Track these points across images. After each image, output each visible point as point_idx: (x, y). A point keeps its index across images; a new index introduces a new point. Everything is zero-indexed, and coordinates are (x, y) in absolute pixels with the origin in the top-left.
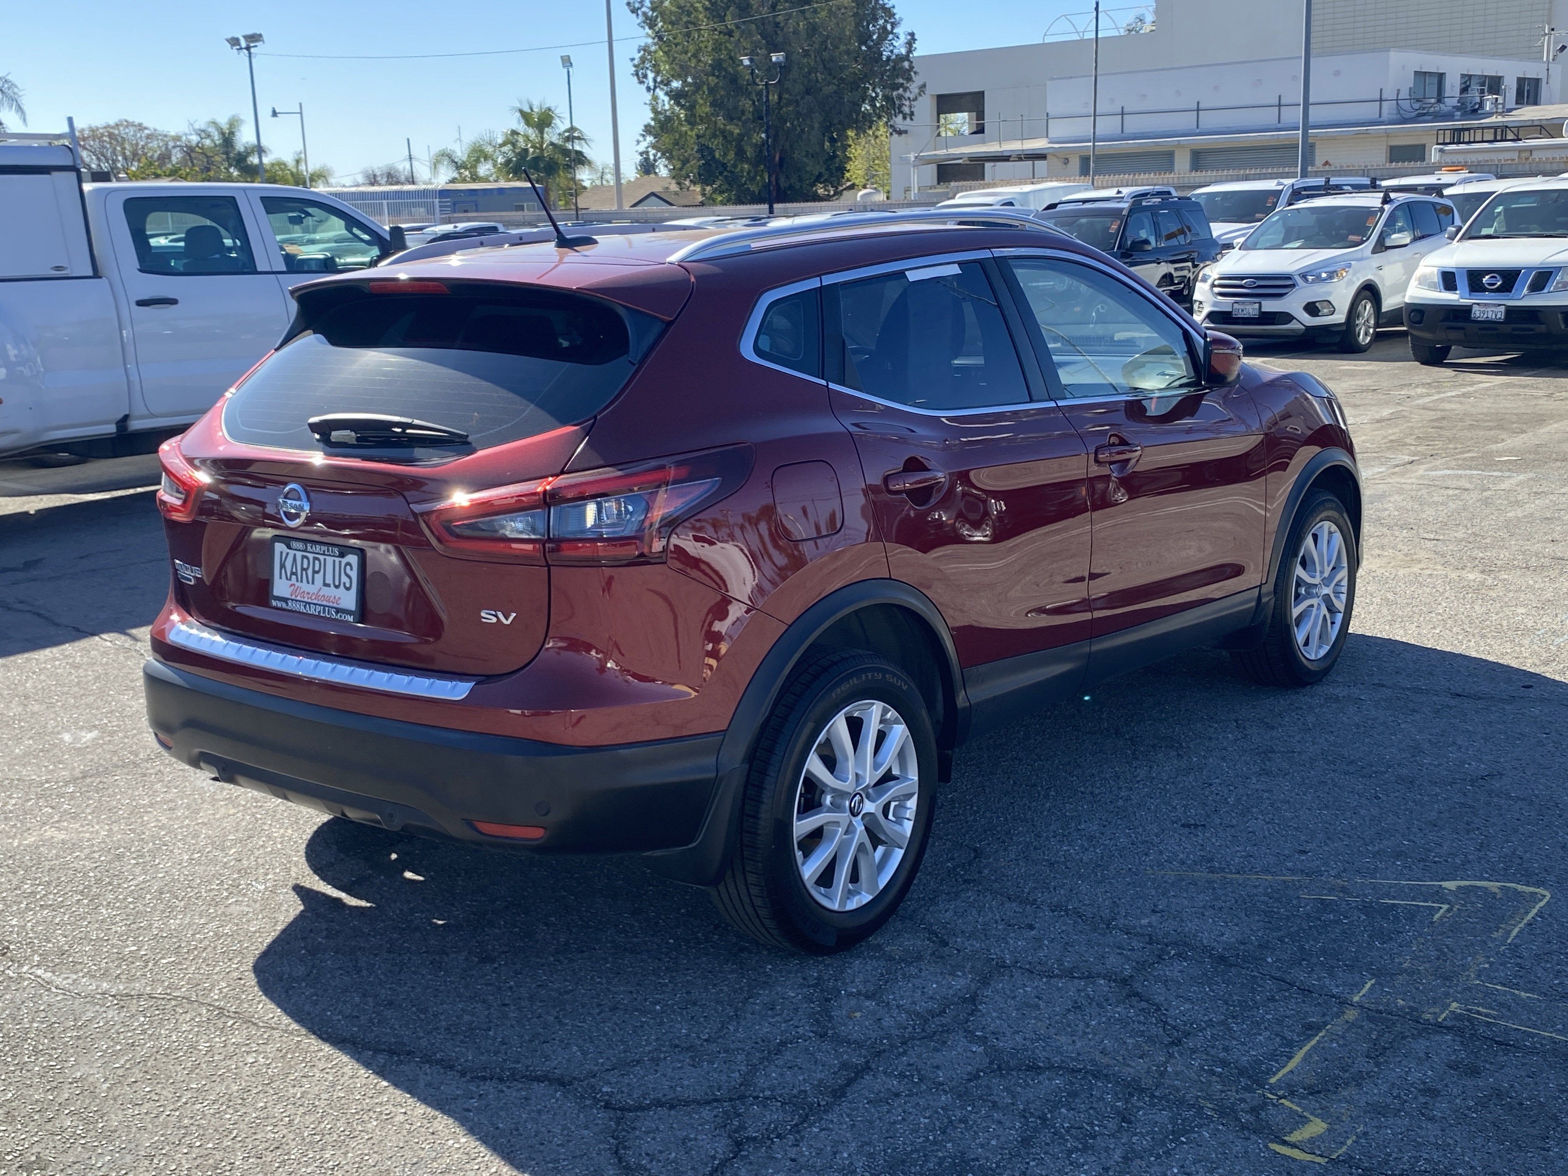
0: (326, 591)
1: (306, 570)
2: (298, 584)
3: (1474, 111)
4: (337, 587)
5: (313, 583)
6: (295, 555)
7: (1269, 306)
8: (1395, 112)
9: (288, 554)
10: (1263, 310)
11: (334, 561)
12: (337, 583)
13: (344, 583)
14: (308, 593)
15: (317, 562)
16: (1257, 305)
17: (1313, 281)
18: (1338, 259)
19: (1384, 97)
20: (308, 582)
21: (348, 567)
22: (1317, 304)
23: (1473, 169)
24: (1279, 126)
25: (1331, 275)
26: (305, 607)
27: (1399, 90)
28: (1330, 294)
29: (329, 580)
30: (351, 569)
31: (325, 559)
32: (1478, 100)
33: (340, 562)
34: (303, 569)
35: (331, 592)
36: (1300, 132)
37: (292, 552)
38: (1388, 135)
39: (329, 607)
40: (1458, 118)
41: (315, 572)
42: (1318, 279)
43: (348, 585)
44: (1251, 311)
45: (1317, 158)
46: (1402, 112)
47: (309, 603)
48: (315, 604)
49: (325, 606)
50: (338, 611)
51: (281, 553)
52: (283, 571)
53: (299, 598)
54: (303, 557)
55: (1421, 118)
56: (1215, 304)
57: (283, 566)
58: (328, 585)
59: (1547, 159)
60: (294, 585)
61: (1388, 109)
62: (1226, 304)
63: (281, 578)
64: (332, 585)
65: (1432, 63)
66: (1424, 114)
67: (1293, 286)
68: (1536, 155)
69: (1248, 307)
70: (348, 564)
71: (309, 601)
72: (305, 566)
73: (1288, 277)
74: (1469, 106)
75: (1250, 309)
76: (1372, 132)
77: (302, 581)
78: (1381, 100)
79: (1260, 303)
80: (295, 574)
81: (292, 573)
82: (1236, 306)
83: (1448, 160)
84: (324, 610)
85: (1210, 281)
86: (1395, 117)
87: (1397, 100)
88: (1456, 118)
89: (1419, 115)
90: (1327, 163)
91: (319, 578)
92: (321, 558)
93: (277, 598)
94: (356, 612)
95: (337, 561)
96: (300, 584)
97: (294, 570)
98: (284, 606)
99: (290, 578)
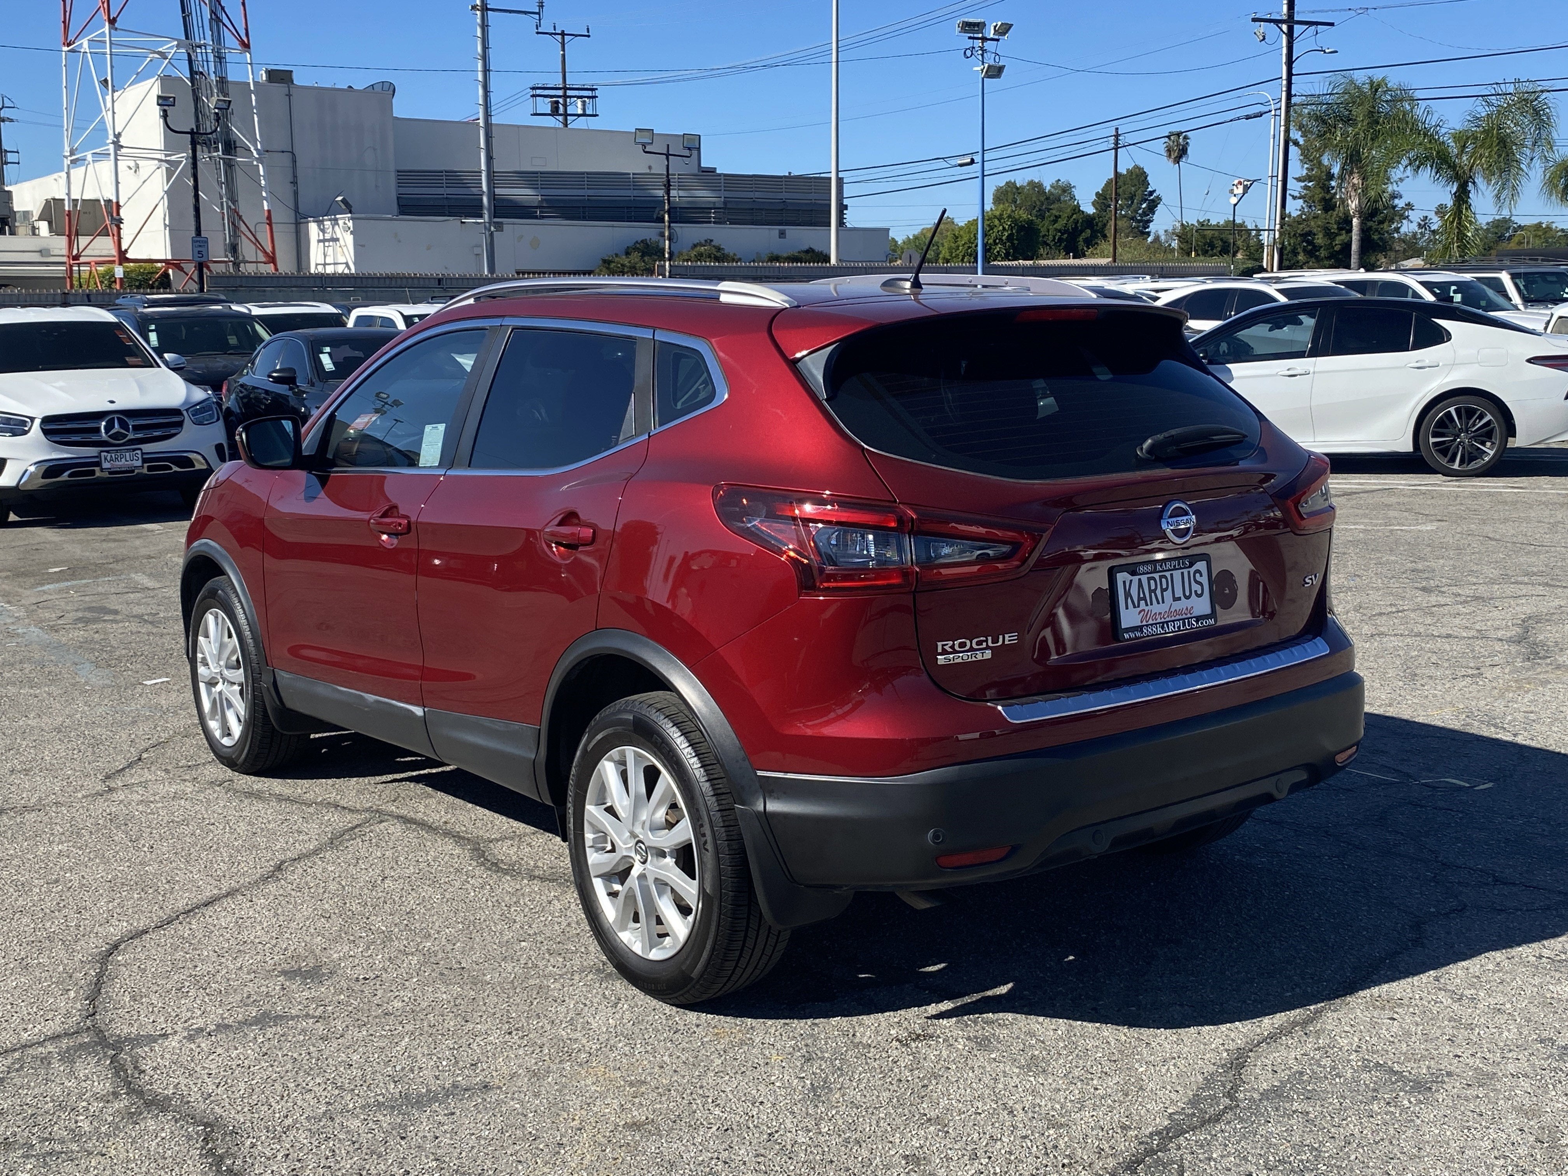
0: (1177, 605)
1: (1155, 591)
2: (1147, 609)
4: (1187, 598)
5: (1163, 602)
6: (1140, 580)
9: (1131, 581)
11: (1182, 573)
12: (1187, 594)
13: (1196, 591)
14: (1160, 613)
15: (1164, 580)
20: (1158, 603)
21: (1198, 575)
26: (1163, 628)
29: (1179, 593)
30: (1201, 576)
31: (1172, 575)
33: (1189, 572)
34: (1151, 591)
35: (1183, 604)
37: (1136, 579)
39: (1188, 618)
41: (1163, 590)
43: (1199, 592)
47: (1167, 622)
48: (1173, 621)
49: (1183, 619)
50: (1198, 619)
51: (1124, 582)
52: (1129, 600)
53: (1150, 622)
54: (1149, 579)
57: (1128, 595)
58: (1179, 599)
60: (1144, 610)
63: (1127, 608)
64: (1183, 598)
70: (1198, 571)
71: (1163, 620)
72: (1153, 587)
77: (1151, 604)
80: (1144, 599)
81: (1139, 599)
84: (1184, 625)
91: (1168, 594)
92: (1168, 574)
93: (1128, 630)
94: (1213, 615)
95: (1185, 571)
96: (1150, 607)
97: (1142, 596)
98: (1138, 634)
99: (1139, 606)
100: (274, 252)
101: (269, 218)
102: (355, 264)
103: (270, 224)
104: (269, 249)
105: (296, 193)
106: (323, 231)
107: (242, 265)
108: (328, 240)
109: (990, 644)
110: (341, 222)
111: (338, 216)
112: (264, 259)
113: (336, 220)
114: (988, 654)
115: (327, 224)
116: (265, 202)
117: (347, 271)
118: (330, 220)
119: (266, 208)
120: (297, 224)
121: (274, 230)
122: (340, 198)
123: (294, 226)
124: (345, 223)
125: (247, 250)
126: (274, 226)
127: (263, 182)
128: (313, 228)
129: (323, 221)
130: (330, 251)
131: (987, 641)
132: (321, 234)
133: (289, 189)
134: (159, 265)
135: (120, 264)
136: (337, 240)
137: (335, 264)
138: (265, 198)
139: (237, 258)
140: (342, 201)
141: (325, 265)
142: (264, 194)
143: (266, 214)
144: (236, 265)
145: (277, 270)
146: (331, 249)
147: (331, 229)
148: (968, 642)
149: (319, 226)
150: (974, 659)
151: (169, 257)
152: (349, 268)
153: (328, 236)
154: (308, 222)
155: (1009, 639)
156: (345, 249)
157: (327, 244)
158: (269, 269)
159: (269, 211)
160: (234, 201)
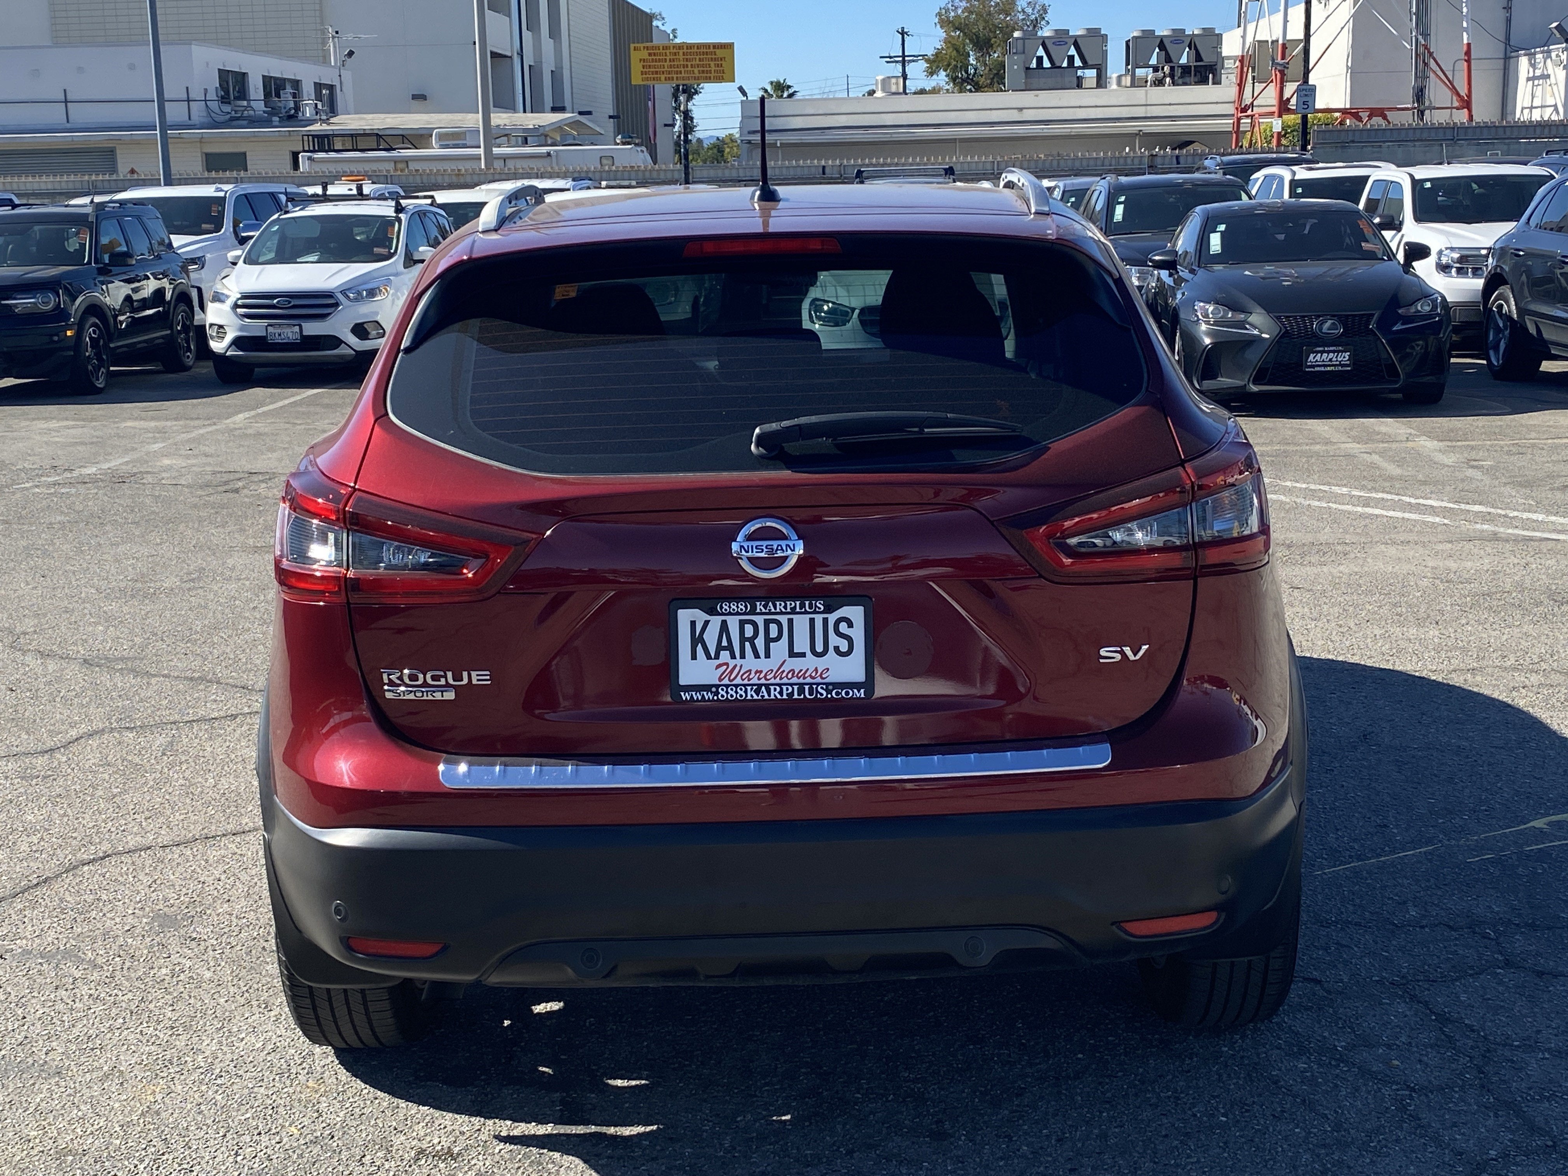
0: (796, 664)
1: (752, 640)
2: (733, 662)
3: (290, 117)
4: (818, 655)
5: (768, 656)
6: (724, 623)
7: (312, 328)
8: (205, 114)
9: (707, 623)
10: (305, 333)
11: (812, 621)
12: (819, 648)
13: (837, 647)
14: (760, 672)
15: (772, 626)
16: (297, 329)
17: (356, 300)
18: (375, 275)
19: (192, 96)
20: (757, 656)
21: (844, 624)
22: (365, 326)
23: (375, 180)
24: (68, 126)
25: (372, 293)
26: (757, 692)
27: (206, 90)
28: (377, 313)
29: (802, 647)
30: (852, 627)
31: (791, 621)
32: (292, 105)
33: (825, 621)
34: (743, 639)
35: (808, 663)
36: (158, 132)
37: (716, 618)
38: (202, 140)
39: (811, 684)
40: (277, 123)
41: (768, 640)
42: (359, 298)
43: (844, 649)
44: (290, 335)
45: (119, 165)
46: (213, 114)
47: (766, 686)
48: (779, 685)
49: (800, 685)
50: (833, 687)
51: (693, 622)
52: (699, 648)
53: (738, 681)
54: (742, 623)
55: (235, 123)
56: (242, 328)
57: (697, 640)
58: (801, 655)
59: (438, 170)
60: (727, 664)
61: (198, 111)
62: (258, 328)
63: (694, 657)
64: (809, 655)
65: (236, 61)
66: (238, 119)
67: (336, 305)
68: (413, 166)
69: (285, 331)
70: (844, 620)
71: (762, 681)
72: (748, 634)
73: (327, 295)
74: (283, 111)
75: (290, 333)
76: (184, 136)
77: (743, 656)
78: (188, 101)
79: (300, 326)
80: (730, 647)
81: (719, 648)
82: (270, 329)
83: (345, 169)
84: (802, 691)
85: (230, 302)
86: (205, 120)
87: (205, 100)
88: (274, 124)
89: (233, 119)
90: (133, 171)
91: (779, 646)
92: (783, 619)
93: (688, 688)
94: (869, 684)
95: (819, 619)
96: (738, 661)
97: (725, 643)
98: (708, 696)
99: (717, 657)
100: (1469, 95)
101: (1468, 53)
102: (1564, 106)
103: (1468, 61)
104: (1463, 92)
105: (1509, 21)
106: (1533, 66)
107: (1427, 112)
108: (1538, 78)
109: (451, 681)
110: (1553, 55)
111: (1551, 47)
112: (1456, 104)
113: (1549, 52)
114: (450, 695)
115: (1539, 56)
116: (1465, 34)
117: (1554, 117)
118: (1542, 52)
119: (1465, 41)
120: (1507, 58)
121: (1473, 67)
122: (1555, 25)
123: (1502, 61)
124: (1557, 56)
125: (1438, 93)
126: (1473, 62)
127: (1465, 10)
128: (1524, 62)
129: (1535, 54)
130: (1539, 91)
131: (446, 677)
132: (1531, 70)
133: (1502, 15)
134: (1337, 115)
135: (1280, 116)
136: (1548, 76)
137: (1542, 107)
138: (1466, 30)
139: (1423, 104)
140: (1556, 28)
141: (1532, 108)
142: (1465, 25)
143: (1465, 48)
144: (1421, 113)
145: (1471, 117)
146: (1540, 88)
147: (1542, 64)
148: (421, 676)
149: (1530, 60)
150: (430, 698)
151: (1348, 106)
152: (1558, 113)
153: (1538, 73)
154: (1518, 57)
155: (478, 677)
156: (1555, 88)
157: (1536, 82)
158: (1461, 117)
159: (1469, 45)
160: (1426, 35)
